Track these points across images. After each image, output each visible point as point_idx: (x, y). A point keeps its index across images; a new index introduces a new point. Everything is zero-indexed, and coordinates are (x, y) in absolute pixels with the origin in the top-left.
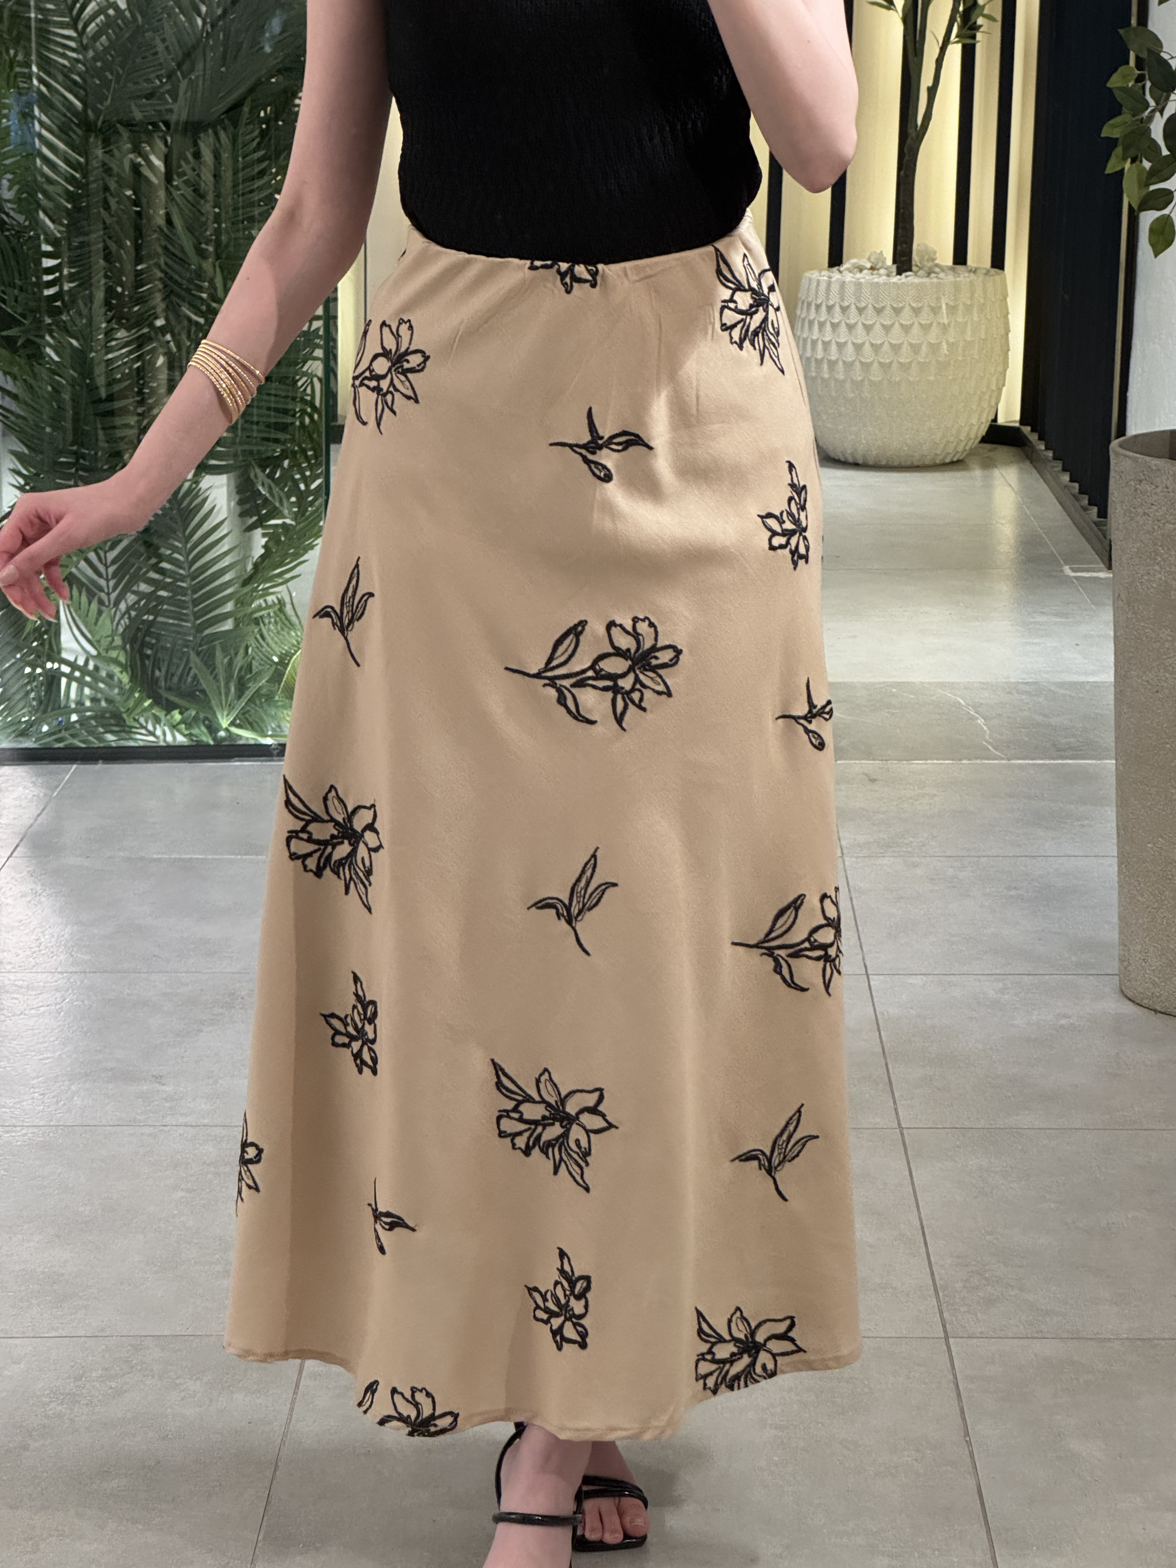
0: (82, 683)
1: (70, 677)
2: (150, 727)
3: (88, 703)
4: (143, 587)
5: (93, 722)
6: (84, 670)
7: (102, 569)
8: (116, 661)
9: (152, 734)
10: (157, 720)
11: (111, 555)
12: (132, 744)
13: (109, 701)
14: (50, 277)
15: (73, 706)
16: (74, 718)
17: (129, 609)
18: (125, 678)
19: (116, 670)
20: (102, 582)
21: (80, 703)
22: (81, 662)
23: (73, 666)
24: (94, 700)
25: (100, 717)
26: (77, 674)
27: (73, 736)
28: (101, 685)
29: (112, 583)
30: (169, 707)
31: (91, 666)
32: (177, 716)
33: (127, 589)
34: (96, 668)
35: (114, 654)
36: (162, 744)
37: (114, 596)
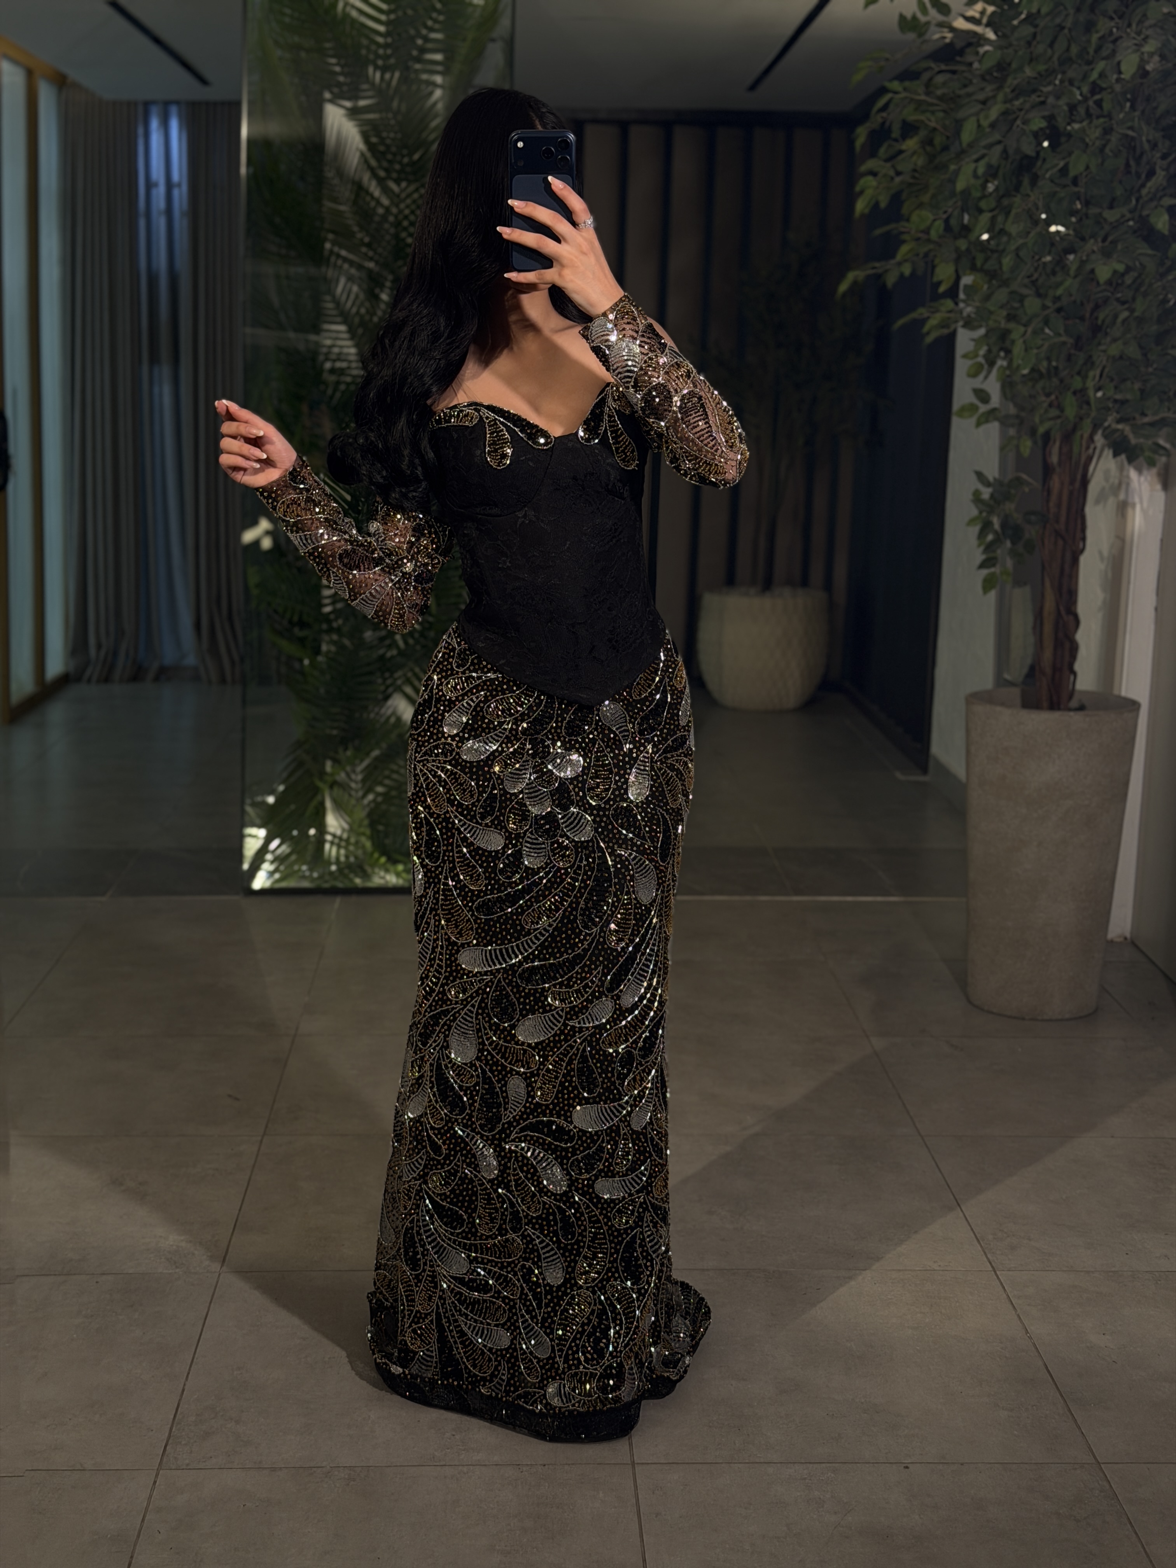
0: (339, 847)
1: (332, 843)
2: (382, 873)
3: (342, 859)
4: (380, 789)
5: (346, 871)
6: (340, 838)
7: (353, 776)
8: (364, 834)
9: (383, 878)
10: (387, 871)
11: (359, 769)
12: (369, 884)
13: (356, 858)
14: (327, 601)
15: (333, 859)
16: (334, 868)
17: (370, 802)
18: (368, 844)
19: (363, 839)
20: (353, 785)
21: (338, 858)
22: (339, 832)
23: (334, 836)
24: (347, 857)
25: (349, 866)
26: (337, 841)
27: (335, 879)
28: (351, 848)
29: (360, 785)
30: (395, 862)
31: (345, 836)
32: (400, 867)
33: (369, 790)
34: (348, 838)
35: (362, 830)
36: (390, 885)
37: (360, 793)
